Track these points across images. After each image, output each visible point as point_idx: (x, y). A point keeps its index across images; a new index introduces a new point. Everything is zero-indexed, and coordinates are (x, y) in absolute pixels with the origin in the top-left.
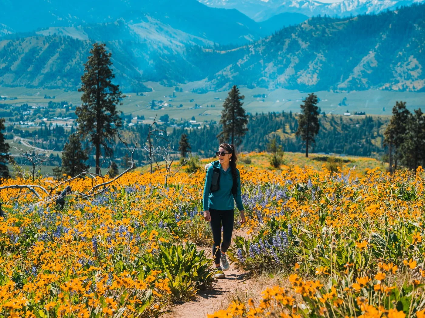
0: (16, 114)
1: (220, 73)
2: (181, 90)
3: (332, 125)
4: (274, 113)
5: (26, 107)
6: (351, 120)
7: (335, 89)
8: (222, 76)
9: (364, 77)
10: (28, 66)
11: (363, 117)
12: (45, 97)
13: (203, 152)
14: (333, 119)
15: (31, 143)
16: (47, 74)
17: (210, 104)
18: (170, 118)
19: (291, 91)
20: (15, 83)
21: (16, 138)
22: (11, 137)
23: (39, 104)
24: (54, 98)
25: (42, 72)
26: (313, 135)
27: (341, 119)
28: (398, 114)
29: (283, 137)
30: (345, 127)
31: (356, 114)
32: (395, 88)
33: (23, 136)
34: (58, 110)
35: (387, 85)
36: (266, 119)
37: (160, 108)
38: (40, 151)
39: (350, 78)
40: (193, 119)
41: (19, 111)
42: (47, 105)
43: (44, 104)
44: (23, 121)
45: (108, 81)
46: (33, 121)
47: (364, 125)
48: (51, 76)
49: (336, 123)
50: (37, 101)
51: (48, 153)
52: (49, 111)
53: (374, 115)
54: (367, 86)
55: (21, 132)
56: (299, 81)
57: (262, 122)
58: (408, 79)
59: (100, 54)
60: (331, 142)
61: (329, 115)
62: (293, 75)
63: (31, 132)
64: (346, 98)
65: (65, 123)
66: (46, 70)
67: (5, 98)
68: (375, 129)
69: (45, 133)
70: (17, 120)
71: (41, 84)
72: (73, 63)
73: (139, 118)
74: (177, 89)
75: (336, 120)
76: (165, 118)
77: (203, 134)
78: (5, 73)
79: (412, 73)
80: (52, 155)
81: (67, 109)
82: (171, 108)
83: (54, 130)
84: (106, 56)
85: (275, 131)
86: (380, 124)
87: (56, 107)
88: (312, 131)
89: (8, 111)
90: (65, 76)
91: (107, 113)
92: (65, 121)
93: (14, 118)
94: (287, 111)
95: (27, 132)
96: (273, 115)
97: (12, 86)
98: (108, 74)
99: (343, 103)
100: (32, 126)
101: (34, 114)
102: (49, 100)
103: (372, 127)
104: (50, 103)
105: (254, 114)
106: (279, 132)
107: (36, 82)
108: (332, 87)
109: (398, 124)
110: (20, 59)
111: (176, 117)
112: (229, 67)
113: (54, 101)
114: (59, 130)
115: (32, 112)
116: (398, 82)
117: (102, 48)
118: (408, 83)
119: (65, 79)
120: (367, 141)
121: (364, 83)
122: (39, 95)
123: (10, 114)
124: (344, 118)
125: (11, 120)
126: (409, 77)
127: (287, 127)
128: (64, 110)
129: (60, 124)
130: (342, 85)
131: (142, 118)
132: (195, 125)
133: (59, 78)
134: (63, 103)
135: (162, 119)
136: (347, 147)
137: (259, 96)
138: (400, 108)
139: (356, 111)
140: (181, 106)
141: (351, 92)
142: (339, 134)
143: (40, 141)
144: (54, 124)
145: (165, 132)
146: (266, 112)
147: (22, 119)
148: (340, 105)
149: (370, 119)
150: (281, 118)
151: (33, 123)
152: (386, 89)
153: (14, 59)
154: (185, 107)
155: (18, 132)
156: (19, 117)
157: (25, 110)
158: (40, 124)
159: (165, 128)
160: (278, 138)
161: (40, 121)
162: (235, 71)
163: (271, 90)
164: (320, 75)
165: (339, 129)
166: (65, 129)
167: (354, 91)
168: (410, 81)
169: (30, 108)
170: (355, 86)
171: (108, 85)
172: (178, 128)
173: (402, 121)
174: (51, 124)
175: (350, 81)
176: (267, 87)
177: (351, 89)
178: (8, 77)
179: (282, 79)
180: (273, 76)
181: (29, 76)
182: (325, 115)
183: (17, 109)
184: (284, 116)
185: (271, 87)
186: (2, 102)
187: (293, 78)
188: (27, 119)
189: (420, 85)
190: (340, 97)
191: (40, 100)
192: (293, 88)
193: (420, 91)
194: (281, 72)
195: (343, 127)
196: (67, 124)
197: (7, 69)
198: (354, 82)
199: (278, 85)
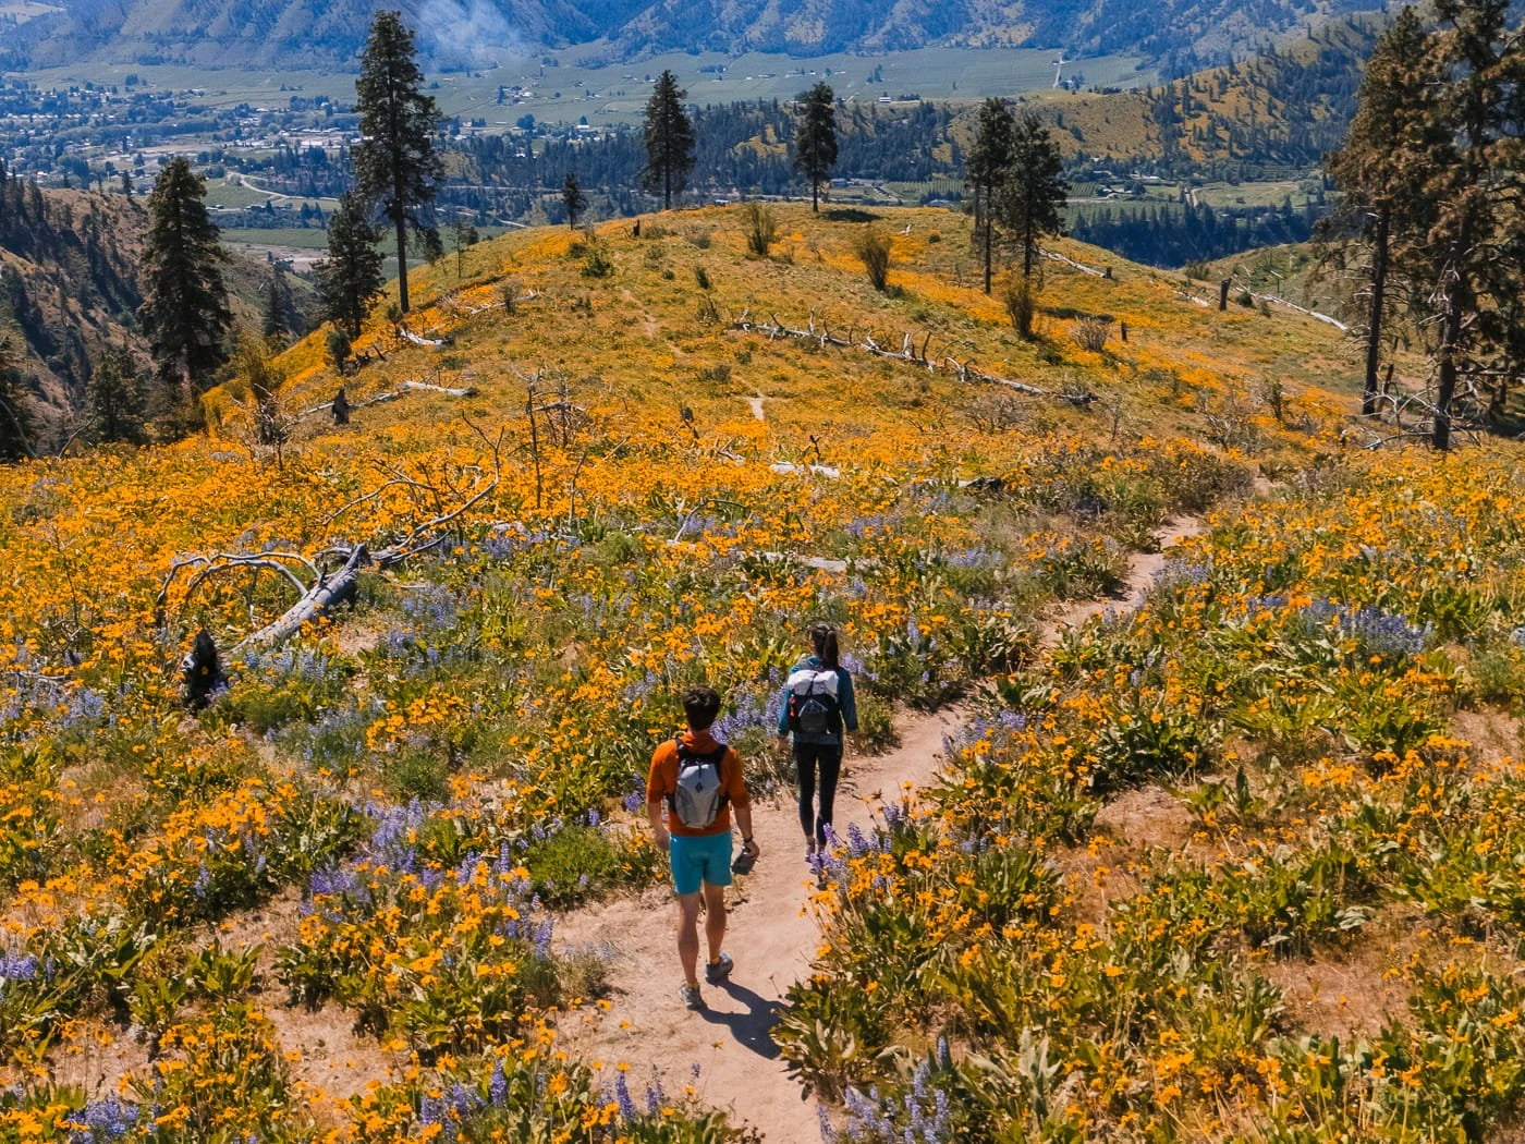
0: (227, 126)
1: (631, 25)
2: (556, 64)
3: (855, 123)
4: (743, 104)
5: (245, 111)
6: (892, 111)
7: (858, 49)
8: (636, 32)
9: (915, 21)
10: (242, 25)
11: (916, 103)
12: (283, 89)
13: (606, 188)
14: (857, 111)
15: (260, 185)
16: (281, 41)
17: (615, 89)
18: (537, 121)
19: (772, 56)
20: (218, 63)
21: (230, 175)
22: (221, 174)
23: (272, 104)
24: (300, 88)
25: (272, 36)
26: (825, 167)
27: (874, 111)
28: (991, 124)
29: (762, 151)
30: (881, 127)
31: (902, 98)
32: (973, 42)
33: (245, 171)
34: (311, 114)
35: (960, 37)
36: (728, 117)
37: (517, 101)
38: (280, 200)
39: (888, 26)
40: (584, 121)
41: (232, 119)
42: (288, 104)
43: (281, 105)
44: (242, 139)
46: (261, 138)
47: (917, 121)
48: (292, 44)
49: (863, 119)
50: (267, 96)
51: (298, 203)
52: (293, 117)
53: (937, 102)
54: (920, 41)
55: (240, 162)
56: (789, 36)
57: (719, 122)
58: (999, 24)
59: (389, 32)
60: (856, 155)
61: (849, 103)
62: (776, 25)
63: (259, 161)
64: (880, 68)
65: (327, 139)
66: (279, 32)
67: (201, 94)
68: (938, 128)
69: (288, 163)
70: (231, 138)
71: (273, 61)
72: (334, 17)
73: (474, 124)
74: (546, 61)
75: (863, 111)
76: (527, 123)
77: (604, 153)
78: (195, 42)
79: (1006, 11)
80: (305, 205)
81: (330, 112)
82: (536, 102)
83: (305, 155)
84: (404, 37)
85: (746, 140)
86: (948, 117)
87: (304, 109)
88: (824, 159)
89: (210, 119)
90: (318, 43)
91: (416, 154)
92: (327, 135)
93: (221, 133)
94: (768, 99)
95: (251, 161)
96: (741, 107)
97: (214, 69)
98: (410, 72)
99: (876, 77)
100: (260, 148)
101: (264, 124)
102: (291, 94)
103: (932, 123)
104: (294, 99)
105: (703, 107)
106: (755, 141)
107: (261, 59)
108: (851, 45)
110: (225, 12)
111: (548, 117)
112: (648, 13)
113: (299, 95)
114: (317, 155)
115: (257, 120)
116: (980, 30)
117: (394, 20)
118: (999, 31)
119: (320, 50)
120: (924, 152)
121: (915, 34)
122: (269, 85)
123: (214, 126)
124: (879, 107)
125: (217, 138)
126: (1000, 20)
127: (770, 131)
128: (323, 113)
129: (316, 143)
130: (872, 41)
131: (482, 123)
132: (589, 134)
133: (306, 46)
134: (319, 100)
135: (521, 124)
136: (887, 165)
137: (712, 70)
139: (901, 91)
140: (558, 95)
141: (891, 54)
142: (870, 140)
143: (280, 178)
144: (306, 143)
145: (529, 153)
146: (727, 102)
147: (238, 134)
148: (870, 80)
149: (929, 109)
150: (756, 112)
151: (261, 143)
152: (958, 44)
153: (214, 13)
154: (564, 97)
155: (232, 161)
156: (233, 132)
157: (244, 116)
158: (277, 144)
159: (529, 142)
160: (751, 155)
161: (276, 137)
162: (662, 21)
163: (735, 57)
164: (829, 24)
165: (870, 128)
166: (328, 152)
167: (896, 53)
168: (1003, 27)
169: (255, 111)
170: (895, 41)
171: (412, 95)
172: (555, 141)
173: (998, 136)
174: (299, 142)
175: (888, 33)
176: (727, 52)
177: (889, 48)
178: (203, 49)
179: (754, 32)
180: (738, 28)
181: (245, 45)
182: (841, 105)
183: (228, 115)
184: (762, 109)
185: (733, 51)
186: (196, 102)
187: (778, 30)
188: (250, 135)
189: (1021, 34)
190: (867, 65)
191: (272, 96)
192: (776, 51)
193: (1022, 46)
194: (752, 19)
195: (877, 126)
196: (330, 142)
197: (200, 33)
198: (894, 34)
199: (746, 47)
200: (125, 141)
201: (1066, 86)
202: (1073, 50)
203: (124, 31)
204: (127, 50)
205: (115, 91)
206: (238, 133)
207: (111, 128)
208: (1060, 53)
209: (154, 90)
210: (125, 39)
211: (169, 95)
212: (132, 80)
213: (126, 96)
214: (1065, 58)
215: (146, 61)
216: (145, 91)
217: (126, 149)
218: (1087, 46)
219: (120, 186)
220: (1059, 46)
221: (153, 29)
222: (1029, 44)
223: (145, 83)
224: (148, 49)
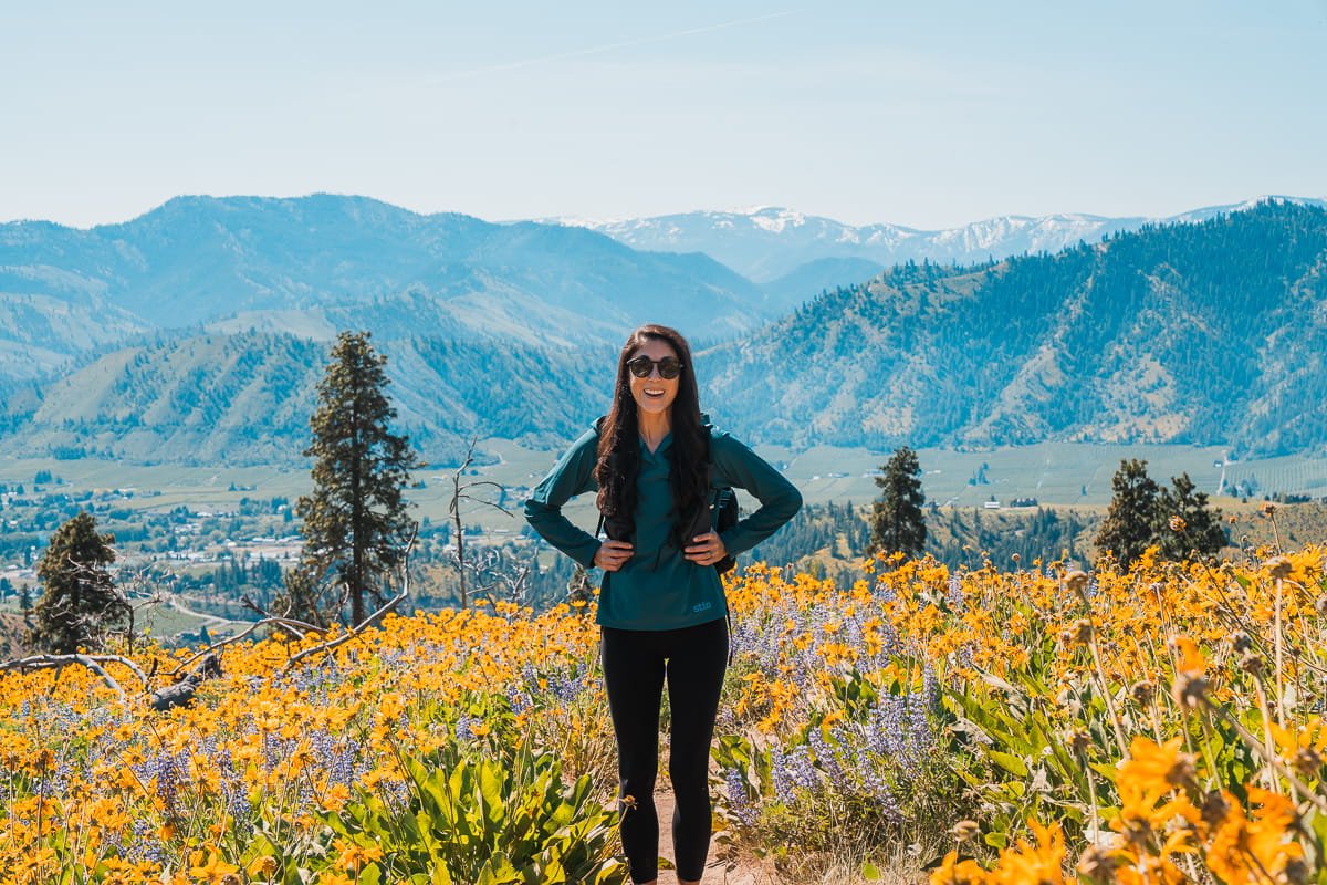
0: (159, 534)
3: (954, 533)
4: (809, 509)
5: (182, 516)
6: (1002, 519)
7: (958, 443)
9: (1031, 410)
10: (186, 411)
11: (1033, 510)
12: (232, 489)
14: (956, 519)
15: (196, 606)
16: (235, 431)
19: (847, 450)
20: (153, 457)
21: (158, 594)
23: (217, 507)
24: (254, 488)
25: (222, 424)
27: (977, 519)
29: (832, 567)
30: (988, 539)
31: (1014, 503)
32: (1109, 436)
33: (178, 590)
34: (265, 520)
35: (1090, 430)
39: (995, 415)
41: (166, 525)
42: (237, 508)
43: (229, 505)
44: (177, 550)
45: (379, 425)
46: (201, 549)
47: (1035, 532)
48: (248, 433)
49: (963, 527)
50: (212, 497)
52: (242, 522)
53: (1062, 509)
54: (1038, 434)
55: (172, 579)
56: (867, 425)
58: (1142, 414)
59: (357, 357)
61: (945, 509)
62: (852, 413)
63: (196, 577)
64: (986, 466)
65: (282, 552)
66: (232, 419)
67: (130, 495)
68: (1063, 541)
69: (232, 580)
70: (162, 549)
71: (222, 455)
72: (301, 400)
75: (964, 520)
78: (127, 431)
79: (1151, 398)
81: (288, 516)
83: (254, 570)
84: (374, 363)
85: (812, 553)
86: (1076, 529)
87: (258, 512)
88: (909, 544)
89: (138, 526)
90: (279, 433)
91: (381, 510)
92: (283, 545)
93: (152, 543)
94: (841, 503)
95: (187, 578)
97: (148, 464)
98: (380, 408)
99: (980, 478)
100: (197, 561)
101: (205, 532)
102: (242, 495)
103: (1055, 536)
104: (244, 501)
106: (823, 555)
107: (206, 451)
108: (950, 437)
109: (1129, 518)
110: (166, 394)
113: (252, 496)
114: (269, 570)
115: (198, 526)
116: (1116, 421)
117: (363, 344)
118: (1142, 423)
119: (279, 440)
121: (1031, 425)
122: (215, 484)
123: (143, 535)
124: (984, 514)
125: (144, 549)
126: (1143, 409)
127: (843, 542)
128: (281, 518)
129: (270, 553)
130: (974, 432)
131: (477, 532)
133: (264, 437)
134: (276, 503)
138: (1132, 476)
139: (1013, 497)
141: (1000, 449)
143: (220, 599)
144: (255, 555)
147: (173, 545)
148: (973, 482)
149: (1051, 518)
150: (825, 519)
151: (200, 555)
152: (1087, 439)
153: (152, 396)
155: (164, 578)
156: (165, 541)
157: (182, 522)
158: (220, 555)
161: (219, 548)
163: (798, 450)
164: (919, 410)
165: (973, 543)
166: (283, 566)
167: (1007, 447)
168: (1147, 417)
169: (195, 515)
170: (1004, 434)
171: (381, 435)
174: (247, 555)
175: (995, 423)
176: (788, 444)
177: (998, 441)
178: (137, 441)
179: (824, 421)
180: (801, 418)
181: (189, 435)
182: (935, 510)
183: (161, 521)
184: (832, 514)
185: (797, 443)
186: (122, 504)
187: (853, 419)
188: (187, 545)
189: (1171, 426)
190: (971, 463)
191: (217, 497)
192: (853, 444)
193: (1173, 442)
194: (821, 405)
195: (983, 538)
196: (289, 554)
197: (133, 421)
198: (1004, 424)
199: (814, 438)
200: (28, 552)
201: (1234, 493)
202: (1242, 448)
203: (37, 417)
204: (39, 441)
205: (20, 491)
206: (173, 542)
207: (12, 536)
208: (1224, 451)
209: (69, 490)
210: (39, 427)
211: (89, 495)
212: (43, 478)
213: (35, 498)
214: (1232, 457)
215: (66, 454)
216: (59, 490)
217: (28, 561)
218: (1261, 442)
219: (17, 608)
220: (1224, 442)
221: (73, 415)
222: (1183, 439)
223: (59, 482)
224: (66, 439)
